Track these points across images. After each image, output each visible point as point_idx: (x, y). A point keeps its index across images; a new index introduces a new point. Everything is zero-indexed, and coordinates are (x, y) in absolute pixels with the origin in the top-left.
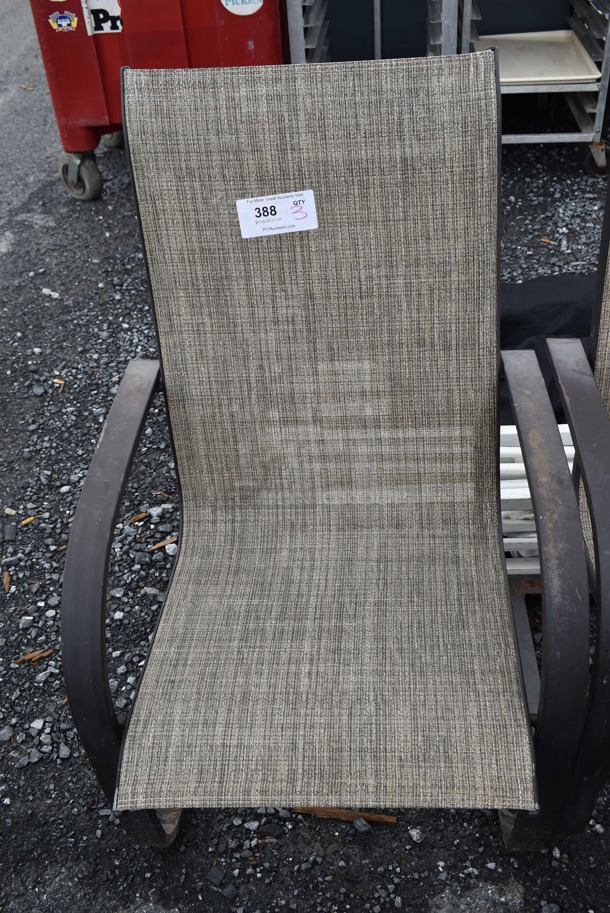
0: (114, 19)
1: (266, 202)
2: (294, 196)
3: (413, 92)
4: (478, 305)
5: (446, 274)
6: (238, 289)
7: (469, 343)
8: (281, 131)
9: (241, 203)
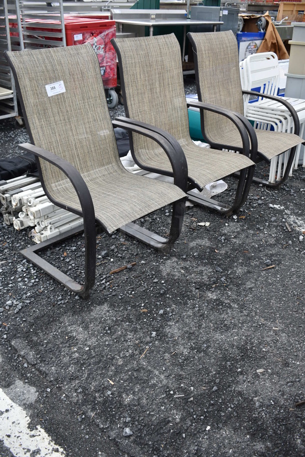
1: (52, 85)
2: (59, 83)
5: (96, 100)
6: (50, 112)
8: (52, 65)
9: (47, 86)
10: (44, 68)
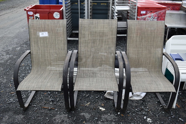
0: (38, 18)
1: (42, 33)
2: (45, 32)
3: (58, 23)
4: (65, 45)
5: (61, 41)
6: (39, 42)
7: (64, 49)
8: (44, 26)
9: (40, 33)
10: (41, 26)
